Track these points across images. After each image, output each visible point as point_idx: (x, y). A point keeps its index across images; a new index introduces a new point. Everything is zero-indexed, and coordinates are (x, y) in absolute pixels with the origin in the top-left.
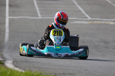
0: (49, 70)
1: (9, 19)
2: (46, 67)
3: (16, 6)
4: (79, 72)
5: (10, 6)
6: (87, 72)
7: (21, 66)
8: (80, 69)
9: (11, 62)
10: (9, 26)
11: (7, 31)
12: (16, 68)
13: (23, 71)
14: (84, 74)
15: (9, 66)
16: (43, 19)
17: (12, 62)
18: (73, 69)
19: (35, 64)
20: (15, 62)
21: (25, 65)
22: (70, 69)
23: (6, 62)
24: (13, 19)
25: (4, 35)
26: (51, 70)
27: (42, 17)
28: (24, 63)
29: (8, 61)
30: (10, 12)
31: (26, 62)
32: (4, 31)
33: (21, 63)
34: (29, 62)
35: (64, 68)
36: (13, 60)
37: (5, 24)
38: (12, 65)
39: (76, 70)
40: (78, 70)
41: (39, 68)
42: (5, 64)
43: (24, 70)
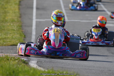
0: (73, 70)
1: (36, 21)
2: (69, 67)
3: (44, 9)
4: (103, 72)
5: (37, 9)
6: (111, 72)
7: (45, 65)
8: (103, 69)
9: (35, 62)
10: (36, 29)
11: (34, 33)
12: (39, 67)
13: (46, 71)
14: (107, 74)
15: (33, 65)
16: (69, 21)
17: (37, 62)
18: (96, 70)
19: (59, 64)
20: (39, 62)
21: (48, 65)
22: (94, 69)
23: (30, 62)
24: (40, 22)
25: (31, 37)
26: (74, 70)
27: (68, 19)
28: (48, 63)
29: (33, 61)
30: (37, 15)
31: (50, 62)
32: (31, 34)
33: (45, 63)
34: (53, 63)
35: (87, 68)
36: (37, 60)
37: (32, 26)
38: (36, 65)
39: (100, 70)
40: (102, 70)
41: (63, 68)
42: (29, 64)
43: (47, 69)
